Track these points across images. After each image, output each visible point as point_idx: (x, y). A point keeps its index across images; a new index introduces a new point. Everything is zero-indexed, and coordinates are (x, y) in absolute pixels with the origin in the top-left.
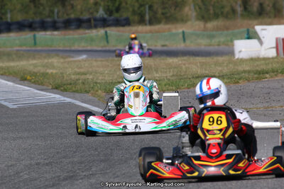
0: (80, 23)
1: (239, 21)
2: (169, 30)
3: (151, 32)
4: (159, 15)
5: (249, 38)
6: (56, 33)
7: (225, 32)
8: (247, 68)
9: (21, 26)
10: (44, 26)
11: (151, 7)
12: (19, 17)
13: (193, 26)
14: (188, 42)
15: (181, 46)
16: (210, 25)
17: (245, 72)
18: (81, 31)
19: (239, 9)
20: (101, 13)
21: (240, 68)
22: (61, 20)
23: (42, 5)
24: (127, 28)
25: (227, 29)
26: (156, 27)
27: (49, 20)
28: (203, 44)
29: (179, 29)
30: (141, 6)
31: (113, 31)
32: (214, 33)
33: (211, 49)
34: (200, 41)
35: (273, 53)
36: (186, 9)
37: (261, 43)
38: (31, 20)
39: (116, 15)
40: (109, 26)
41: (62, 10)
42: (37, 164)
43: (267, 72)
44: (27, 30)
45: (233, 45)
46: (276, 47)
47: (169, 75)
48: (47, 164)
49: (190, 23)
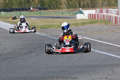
2: (58, 11)
3: (53, 12)
4: (56, 7)
6: (26, 12)
8: (80, 22)
9: (17, 10)
10: (23, 10)
11: (53, 5)
12: (16, 7)
13: (65, 10)
15: (61, 16)
16: (70, 10)
17: (79, 23)
19: (78, 6)
20: (39, 6)
21: (78, 22)
22: (28, 8)
23: (23, 4)
24: (46, 11)
26: (54, 10)
27: (24, 8)
28: (67, 15)
29: (61, 11)
30: (50, 4)
31: (42, 11)
32: (71, 12)
33: (69, 16)
35: (87, 18)
36: (63, 6)
37: (84, 15)
38: (19, 8)
39: (43, 7)
41: (28, 5)
42: (21, 48)
43: (86, 23)
44: (18, 11)
45: (76, 16)
46: (88, 16)
47: (58, 24)
48: (24, 48)
49: (64, 9)
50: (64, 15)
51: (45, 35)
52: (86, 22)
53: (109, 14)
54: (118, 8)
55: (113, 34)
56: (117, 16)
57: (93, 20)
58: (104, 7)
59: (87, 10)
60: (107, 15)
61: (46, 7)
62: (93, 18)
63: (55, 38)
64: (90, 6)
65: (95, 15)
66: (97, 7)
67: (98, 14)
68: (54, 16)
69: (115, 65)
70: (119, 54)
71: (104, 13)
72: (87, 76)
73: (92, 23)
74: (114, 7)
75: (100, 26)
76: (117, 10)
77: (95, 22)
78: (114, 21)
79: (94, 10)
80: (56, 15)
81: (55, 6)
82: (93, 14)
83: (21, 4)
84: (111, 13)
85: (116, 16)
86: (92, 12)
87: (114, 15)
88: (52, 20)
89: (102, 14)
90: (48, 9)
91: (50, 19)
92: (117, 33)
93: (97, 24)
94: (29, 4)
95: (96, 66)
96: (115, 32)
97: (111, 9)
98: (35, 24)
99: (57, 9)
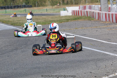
0: (18, 7)
1: (62, 6)
4: (40, 5)
5: (64, 10)
6: (12, 9)
7: (58, 9)
8: (64, 19)
9: (2, 8)
10: (8, 8)
11: (37, 2)
12: (2, 6)
14: (48, 12)
15: (46, 13)
16: (54, 7)
17: (63, 19)
18: (18, 9)
19: (61, 3)
20: (24, 4)
21: (62, 19)
22: (13, 6)
23: (8, 2)
24: (31, 8)
25: (58, 8)
26: (39, 8)
27: (10, 6)
29: (45, 8)
30: (35, 2)
31: (27, 9)
33: (53, 13)
34: (51, 11)
35: (71, 14)
36: (47, 3)
37: (68, 12)
38: (5, 6)
39: (28, 4)
40: (26, 7)
41: (13, 4)
42: (7, 45)
43: (69, 20)
44: (4, 9)
45: (60, 12)
46: (72, 13)
47: (43, 21)
48: (10, 46)
49: (48, 6)
50: (49, 12)
52: (70, 18)
53: (92, 11)
54: (101, 5)
55: (97, 30)
56: (100, 12)
57: (76, 17)
58: (87, 4)
59: (70, 6)
60: (90, 12)
61: (30, 4)
62: (76, 15)
64: (74, 3)
65: (78, 11)
66: (80, 4)
67: (81, 11)
68: (38, 13)
69: (99, 60)
70: (102, 49)
71: (88, 10)
72: (72, 71)
73: (75, 19)
74: (97, 3)
75: (83, 22)
76: (100, 6)
77: (78, 18)
78: (98, 17)
79: (77, 6)
80: (41, 12)
81: (40, 3)
82: (76, 11)
83: (6, 2)
84: (94, 9)
85: (98, 12)
86: (76, 8)
87: (97, 11)
88: (37, 17)
89: (86, 10)
90: (33, 6)
92: (100, 28)
93: (80, 21)
94: (13, 2)
95: (80, 61)
96: (99, 28)
97: (94, 6)
98: (20, 21)
99: (42, 7)
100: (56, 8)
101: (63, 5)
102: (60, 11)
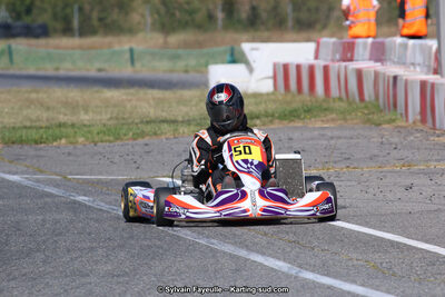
1: (220, 34)
2: (110, 46)
3: (81, 47)
4: (95, 22)
5: (234, 61)
7: (197, 51)
11: (81, 9)
13: (146, 41)
14: (138, 65)
15: (126, 71)
16: (174, 39)
19: (220, 15)
20: (3, 15)
24: (42, 41)
25: (200, 45)
26: (89, 40)
28: (160, 68)
29: (123, 44)
30: (66, 5)
31: (20, 45)
32: (180, 51)
36: (135, 17)
37: (251, 70)
39: (27, 20)
40: (14, 36)
43: (258, 117)
46: (275, 77)
47: (105, 117)
49: (142, 35)
50: (143, 70)
51: (26, 183)
52: (262, 108)
53: (391, 70)
54: (438, 36)
56: (431, 78)
57: (297, 103)
60: (376, 74)
61: (44, 18)
62: (299, 89)
63: (81, 198)
65: (311, 69)
66: (325, 27)
67: (326, 69)
73: (290, 115)
76: (434, 44)
77: (308, 111)
78: (418, 109)
79: (308, 40)
80: (98, 65)
81: (95, 15)
82: (298, 67)
84: (401, 63)
85: (425, 77)
86: (298, 52)
87: (418, 75)
88: (74, 94)
89: (353, 66)
90: (55, 31)
91: (59, 93)
93: (319, 124)
97: (397, 40)
99: (105, 34)
100: (186, 45)
101: (226, 28)
102: (207, 65)
